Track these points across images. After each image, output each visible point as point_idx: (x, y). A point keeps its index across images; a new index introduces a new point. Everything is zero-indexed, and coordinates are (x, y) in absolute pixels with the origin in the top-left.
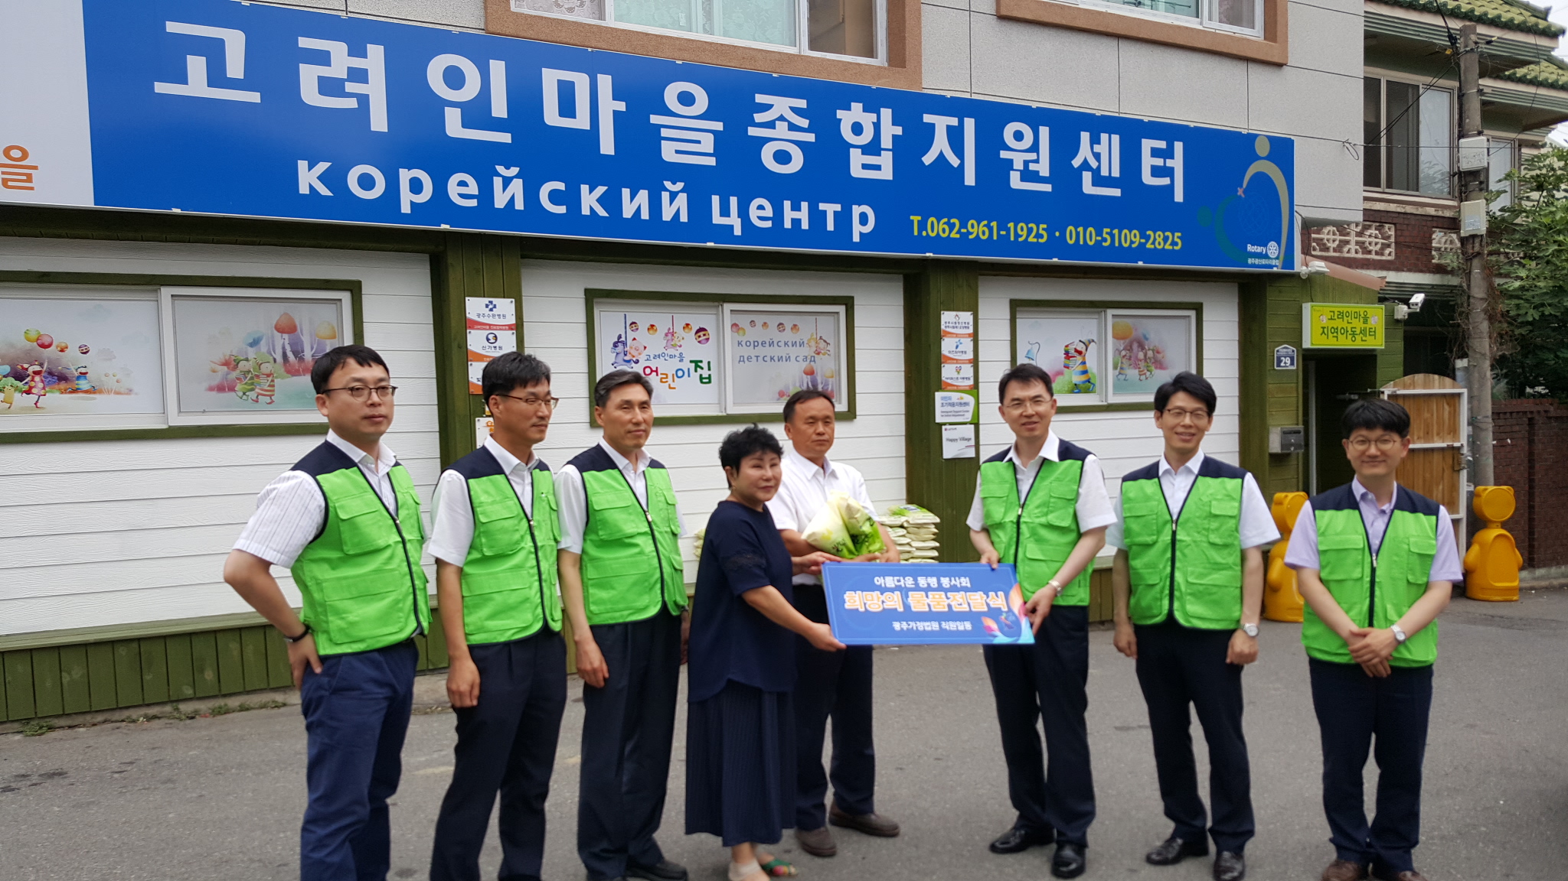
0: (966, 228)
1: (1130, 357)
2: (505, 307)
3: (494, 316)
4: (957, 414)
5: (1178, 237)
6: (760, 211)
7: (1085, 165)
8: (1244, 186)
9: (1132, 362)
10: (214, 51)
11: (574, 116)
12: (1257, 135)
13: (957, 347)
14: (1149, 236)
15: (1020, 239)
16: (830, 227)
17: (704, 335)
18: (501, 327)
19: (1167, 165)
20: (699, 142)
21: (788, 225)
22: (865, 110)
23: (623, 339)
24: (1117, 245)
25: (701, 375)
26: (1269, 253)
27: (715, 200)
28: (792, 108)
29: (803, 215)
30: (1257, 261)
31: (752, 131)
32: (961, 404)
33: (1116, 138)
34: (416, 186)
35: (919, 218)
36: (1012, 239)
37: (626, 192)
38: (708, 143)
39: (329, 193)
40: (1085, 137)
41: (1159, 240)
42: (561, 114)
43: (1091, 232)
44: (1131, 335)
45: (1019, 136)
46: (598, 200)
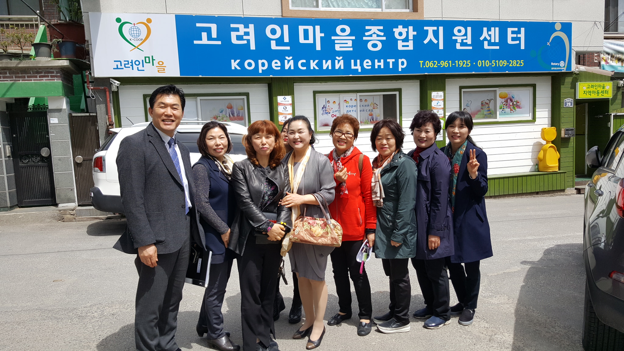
0: (440, 64)
1: (507, 104)
2: (289, 98)
3: (286, 101)
5: (522, 62)
6: (367, 64)
7: (485, 39)
8: (550, 41)
9: (507, 106)
10: (208, 30)
11: (308, 39)
12: (556, 23)
13: (437, 104)
14: (511, 62)
15: (460, 66)
16: (391, 67)
18: (288, 105)
19: (518, 36)
20: (347, 43)
21: (376, 67)
22: (403, 28)
23: (325, 106)
24: (498, 66)
26: (560, 65)
27: (352, 61)
28: (378, 30)
29: (382, 64)
30: (555, 68)
31: (365, 38)
33: (497, 29)
34: (263, 65)
35: (423, 62)
36: (457, 66)
37: (324, 61)
38: (350, 43)
39: (240, 69)
40: (485, 29)
41: (514, 63)
42: (305, 39)
43: (487, 62)
44: (507, 96)
45: (459, 31)
46: (316, 65)
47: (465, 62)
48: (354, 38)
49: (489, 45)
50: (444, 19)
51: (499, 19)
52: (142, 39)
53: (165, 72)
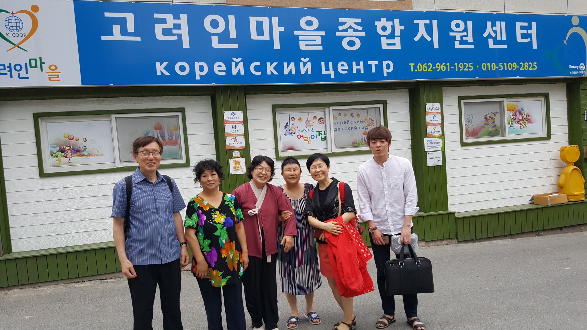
0: (436, 67)
1: (516, 119)
2: (239, 114)
3: (235, 118)
4: (435, 147)
5: (535, 64)
6: (342, 67)
7: (490, 36)
8: (567, 39)
9: (516, 121)
10: (122, 22)
11: (263, 35)
12: (573, 16)
13: (433, 119)
14: (521, 64)
15: (460, 70)
16: (373, 71)
17: (322, 120)
18: (238, 123)
19: (529, 33)
20: (315, 40)
21: (354, 71)
22: (387, 21)
23: (289, 124)
24: (506, 69)
25: (321, 137)
26: (580, 68)
27: (323, 64)
28: (354, 22)
29: (361, 67)
30: (574, 73)
31: (338, 34)
32: (436, 143)
33: (503, 23)
34: (201, 69)
35: (414, 64)
36: (457, 70)
37: (285, 64)
38: (319, 40)
39: (169, 74)
40: (489, 24)
41: (526, 66)
42: (258, 35)
43: (493, 65)
44: (515, 109)
45: (458, 26)
46: (274, 68)
47: (466, 65)
48: (323, 33)
49: (494, 44)
50: (437, 10)
51: (505, 12)
52: (24, 35)
53: (59, 80)
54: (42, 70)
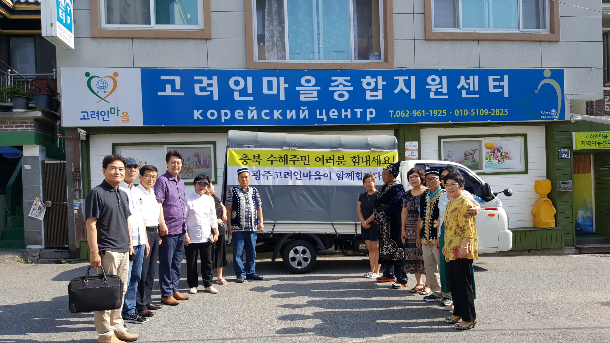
0: (412, 113)
1: (494, 155)
5: (506, 110)
6: (333, 113)
7: (463, 87)
9: (494, 157)
10: (172, 83)
11: (272, 90)
13: (411, 154)
14: (493, 111)
15: (435, 116)
16: (359, 116)
19: (501, 84)
20: (312, 94)
21: (343, 117)
22: (371, 78)
24: (478, 115)
26: (552, 114)
27: (318, 111)
28: (344, 80)
29: (349, 113)
30: (545, 117)
31: (330, 89)
33: (476, 77)
34: (226, 114)
35: (393, 111)
36: (431, 115)
37: (288, 111)
38: (315, 94)
39: (202, 118)
40: (462, 78)
41: (497, 112)
42: (268, 90)
43: (466, 111)
44: (494, 147)
45: (434, 80)
46: (280, 114)
47: (440, 111)
48: (319, 88)
49: (467, 94)
50: (416, 68)
51: (479, 67)
52: (108, 92)
53: (129, 122)
54: (118, 115)
